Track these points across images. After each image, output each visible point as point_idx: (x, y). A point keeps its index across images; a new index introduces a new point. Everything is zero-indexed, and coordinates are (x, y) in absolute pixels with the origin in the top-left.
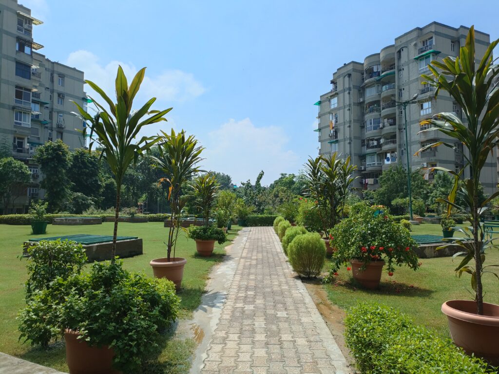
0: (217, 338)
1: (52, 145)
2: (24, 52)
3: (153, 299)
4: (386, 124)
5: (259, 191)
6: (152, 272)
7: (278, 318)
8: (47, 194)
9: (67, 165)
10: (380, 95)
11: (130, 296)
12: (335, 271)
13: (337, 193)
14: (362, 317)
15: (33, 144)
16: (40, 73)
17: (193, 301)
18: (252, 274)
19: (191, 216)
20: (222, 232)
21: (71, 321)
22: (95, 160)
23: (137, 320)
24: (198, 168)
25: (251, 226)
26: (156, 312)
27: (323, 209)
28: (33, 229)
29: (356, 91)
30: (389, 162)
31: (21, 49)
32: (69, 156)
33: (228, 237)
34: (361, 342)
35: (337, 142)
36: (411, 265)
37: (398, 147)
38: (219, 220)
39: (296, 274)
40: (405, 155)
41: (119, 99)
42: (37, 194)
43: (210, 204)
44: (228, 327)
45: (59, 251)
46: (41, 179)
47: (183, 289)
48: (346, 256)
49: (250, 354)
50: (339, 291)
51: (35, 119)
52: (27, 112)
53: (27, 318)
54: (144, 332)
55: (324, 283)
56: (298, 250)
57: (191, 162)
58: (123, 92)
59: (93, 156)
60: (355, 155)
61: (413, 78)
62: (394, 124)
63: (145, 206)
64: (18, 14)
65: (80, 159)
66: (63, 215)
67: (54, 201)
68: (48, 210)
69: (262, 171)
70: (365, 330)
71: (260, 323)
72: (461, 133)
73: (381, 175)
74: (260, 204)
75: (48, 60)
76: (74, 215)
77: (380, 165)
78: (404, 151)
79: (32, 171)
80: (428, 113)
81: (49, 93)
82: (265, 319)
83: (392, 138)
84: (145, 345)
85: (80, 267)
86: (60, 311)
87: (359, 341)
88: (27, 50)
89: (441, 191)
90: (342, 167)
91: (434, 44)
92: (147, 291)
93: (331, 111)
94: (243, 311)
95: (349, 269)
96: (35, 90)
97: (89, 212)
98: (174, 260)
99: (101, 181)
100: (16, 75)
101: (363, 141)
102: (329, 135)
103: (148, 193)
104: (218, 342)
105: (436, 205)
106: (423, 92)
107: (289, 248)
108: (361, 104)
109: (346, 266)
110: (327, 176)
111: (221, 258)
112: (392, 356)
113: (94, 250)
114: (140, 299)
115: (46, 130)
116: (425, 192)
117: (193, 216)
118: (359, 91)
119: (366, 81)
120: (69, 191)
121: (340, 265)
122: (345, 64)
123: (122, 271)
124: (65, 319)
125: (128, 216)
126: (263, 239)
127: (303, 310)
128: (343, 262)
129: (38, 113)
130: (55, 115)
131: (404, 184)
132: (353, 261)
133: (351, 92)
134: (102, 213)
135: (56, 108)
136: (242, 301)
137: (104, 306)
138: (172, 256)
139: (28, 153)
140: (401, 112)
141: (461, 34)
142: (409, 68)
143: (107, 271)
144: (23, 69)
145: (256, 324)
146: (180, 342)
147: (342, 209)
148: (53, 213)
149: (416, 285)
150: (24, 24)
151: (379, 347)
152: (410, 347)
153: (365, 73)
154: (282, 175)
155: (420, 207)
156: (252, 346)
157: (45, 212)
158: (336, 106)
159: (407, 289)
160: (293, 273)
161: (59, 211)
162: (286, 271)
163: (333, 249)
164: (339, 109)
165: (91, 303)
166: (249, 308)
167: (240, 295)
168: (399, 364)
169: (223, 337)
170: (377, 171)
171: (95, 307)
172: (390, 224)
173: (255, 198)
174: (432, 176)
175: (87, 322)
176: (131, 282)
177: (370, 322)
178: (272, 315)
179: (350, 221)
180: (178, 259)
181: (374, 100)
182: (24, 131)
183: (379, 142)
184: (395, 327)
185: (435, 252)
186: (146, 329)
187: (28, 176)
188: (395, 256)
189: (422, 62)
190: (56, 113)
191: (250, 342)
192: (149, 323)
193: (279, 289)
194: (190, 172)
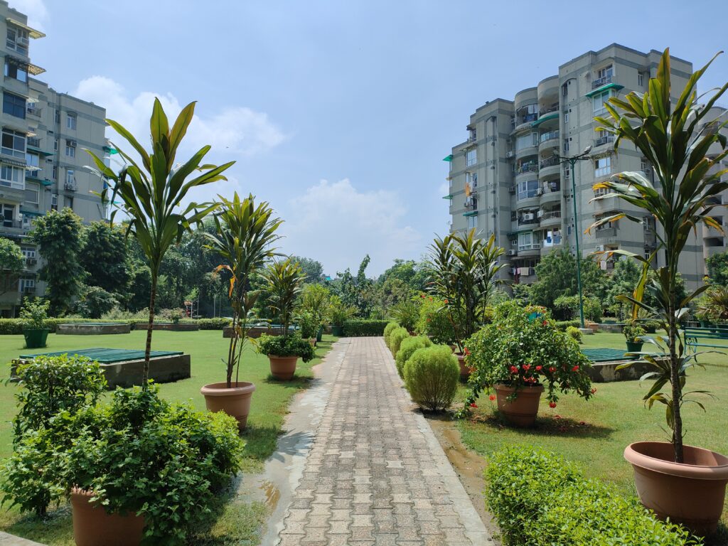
0: (298, 500)
1: (58, 217)
2: (15, 77)
3: (204, 444)
4: (546, 189)
5: (362, 285)
6: (204, 402)
7: (389, 470)
8: (48, 289)
9: (79, 246)
10: (537, 147)
11: (170, 438)
12: (472, 401)
13: (475, 288)
14: (510, 466)
15: (27, 214)
16: (40, 110)
17: (265, 447)
18: (352, 406)
19: (262, 321)
20: (309, 345)
21: (81, 477)
22: (120, 239)
23: (179, 474)
24: (273, 250)
25: (351, 336)
26: (208, 461)
27: (455, 311)
28: (26, 340)
29: (504, 141)
30: (551, 244)
31: (12, 74)
32: (82, 234)
33: (317, 352)
34: (508, 503)
35: (476, 214)
36: (582, 392)
37: (562, 222)
38: (304, 328)
39: (416, 406)
40: (573, 234)
41: (156, 148)
42: (34, 289)
43: (290, 304)
44: (316, 484)
45: (65, 372)
46: (39, 266)
47: (250, 428)
48: (489, 379)
49: (347, 523)
50: (478, 430)
51: (32, 178)
52: (19, 166)
53: (14, 471)
54: (191, 491)
55: (456, 418)
56: (418, 370)
57: (263, 242)
58: (162, 137)
59: (118, 232)
60: (502, 233)
61: (585, 123)
62: (558, 189)
63: (195, 307)
64: (8, 23)
65: (98, 236)
66: (72, 319)
67: (59, 298)
68: (51, 313)
69: (368, 256)
70: (513, 485)
71: (362, 477)
72: (651, 202)
73: (540, 262)
74: (364, 305)
75: (51, 91)
76: (89, 320)
77: (538, 248)
78: (572, 228)
79: (26, 254)
80: (605, 174)
81: (52, 139)
82: (370, 472)
83: (554, 209)
84: (192, 511)
85: (96, 396)
86: (64, 461)
87: (505, 502)
88: (21, 75)
89: (624, 286)
90: (483, 250)
91: (614, 75)
92: (196, 431)
93: (468, 169)
94: (338, 461)
95: (492, 399)
96: (31, 134)
97: (110, 316)
98: (237, 385)
99: (130, 270)
100: (4, 112)
101: (513, 214)
102: (465, 204)
103: (200, 287)
104: (300, 506)
105: (617, 305)
106: (599, 144)
107: (405, 367)
108: (510, 160)
109: (488, 393)
110: (461, 263)
111: (307, 382)
112: (551, 522)
113: (118, 371)
114: (184, 442)
115: (48, 193)
116: (602, 287)
117: (264, 321)
118: (508, 141)
119: (518, 128)
120: (81, 285)
121: (480, 392)
122: (487, 103)
123: (158, 402)
124: (71, 473)
125: (170, 322)
126: (369, 356)
127: (427, 458)
128: (483, 388)
129: (37, 168)
130: (61, 171)
131: (572, 276)
132: (498, 386)
133: (496, 143)
134: (130, 317)
135: (64, 161)
136: (336, 446)
137: (131, 454)
138: (233, 380)
139: (21, 227)
140: (568, 172)
141: (652, 61)
142: (578, 109)
143: (136, 401)
144: (15, 104)
145: (358, 478)
146: (244, 507)
147: (483, 311)
148: (57, 317)
149: (588, 421)
150: (16, 37)
151: (533, 510)
152: (579, 509)
153: (516, 115)
154: (397, 261)
155: (594, 309)
156: (351, 511)
157: (45, 315)
158: (475, 162)
159: (575, 427)
160: (411, 404)
161: (66, 314)
162: (402, 401)
163: (469, 370)
164: (479, 166)
165: (111, 449)
166: (347, 455)
167: (334, 436)
168: (562, 534)
169: (308, 498)
170: (533, 257)
171: (118, 455)
172: (552, 333)
173: (358, 295)
174: (611, 264)
175: (105, 477)
176: (172, 418)
177: (522, 475)
178: (380, 465)
179: (495, 328)
180: (243, 385)
181: (529, 154)
182: (14, 195)
183: (535, 215)
184: (557, 481)
185: (615, 374)
186: (193, 487)
187: (20, 262)
188: (559, 379)
189: (597, 101)
190: (63, 168)
191: (348, 506)
192: (197, 478)
193: (391, 427)
194: (262, 257)
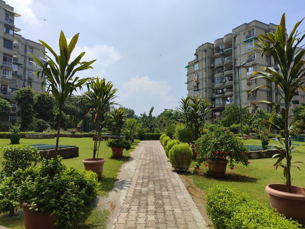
0: (123, 209)
1: (25, 90)
2: (9, 33)
3: (82, 184)
4: (227, 80)
5: (151, 119)
6: (83, 167)
7: (163, 196)
8: (21, 120)
9: (34, 102)
10: (223, 63)
11: (66, 181)
12: (198, 167)
13: (199, 119)
14: (217, 195)
15: (13, 89)
16: (18, 46)
17: (109, 186)
18: (146, 169)
20: (128, 143)
21: (25, 198)
22: (51, 100)
23: (70, 197)
24: (113, 102)
25: (146, 140)
26: (83, 192)
27: (190, 129)
28: (11, 141)
29: (209, 60)
30: (229, 103)
31: (7, 31)
32: (35, 97)
33: (132, 146)
34: (216, 211)
35: (198, 90)
36: (244, 163)
37: (234, 94)
38: (126, 136)
39: (173, 169)
40: (238, 98)
41: (61, 53)
42: (15, 120)
43: (121, 126)
44: (131, 202)
45: (22, 152)
46: (17, 110)
47: (103, 178)
48: (205, 157)
49: (145, 219)
50: (201, 179)
51: (15, 74)
52: (10, 69)
54: (75, 205)
55: (191, 174)
56: (175, 153)
57: (109, 98)
58: (64, 48)
59: (50, 97)
60: (209, 98)
61: (243, 53)
62: (232, 80)
63: (81, 128)
64: (6, 11)
65: (42, 98)
66: (31, 132)
67: (25, 124)
68: (21, 130)
69: (153, 107)
70: (219, 203)
71: (151, 199)
72: (278, 79)
73: (224, 110)
74: (151, 127)
75: (23, 38)
76: (37, 133)
77: (224, 104)
78: (237, 96)
79: (12, 106)
80: (251, 74)
81: (23, 58)
82: (154, 197)
83: (230, 88)
84: (75, 214)
85: (36, 163)
86: (18, 191)
88: (11, 32)
89: (259, 120)
90: (202, 104)
91: (255, 33)
92: (78, 178)
93: (195, 72)
94: (141, 192)
95: (206, 166)
96: (14, 56)
97: (47, 131)
98: (98, 159)
99: (55, 112)
100: (4, 47)
101: (214, 90)
102: (194, 86)
103: (83, 120)
104: (124, 211)
105: (256, 128)
106: (249, 61)
107: (169, 153)
108: (212, 68)
109: (205, 164)
110: (193, 109)
111: (128, 159)
112: (238, 220)
113: (48, 153)
114: (73, 183)
115: (21, 80)
116: (250, 121)
117: (109, 132)
118: (211, 60)
119: (215, 55)
120: (35, 118)
121: (201, 163)
122: (203, 44)
123: (62, 165)
124: (22, 196)
125: (71, 134)
126: (154, 148)
127: (179, 191)
128: (203, 162)
129: (17, 70)
130: (27, 71)
131: (238, 116)
132: (209, 161)
133: (207, 61)
134: (55, 132)
135: (28, 67)
136: (140, 186)
137: (48, 188)
138: (96, 157)
139: (10, 94)
140: (236, 73)
141: (270, 28)
142: (240, 47)
143: (51, 165)
144: (8, 44)
145: (149, 199)
146: (100, 211)
147: (202, 129)
148: (24, 132)
149: (247, 175)
150: (9, 16)
151: (229, 214)
152: (250, 214)
153: (214, 49)
154: (165, 110)
155: (247, 129)
156: (146, 213)
157: (19, 130)
158: (198, 68)
159: (241, 178)
160: (172, 168)
161: (29, 130)
162: (168, 167)
163: (197, 154)
164: (199, 70)
165: (39, 186)
166: (145, 189)
167: (139, 182)
168: (243, 225)
169: (128, 208)
170: (222, 108)
171: (42, 189)
172: (232, 138)
173: (149, 123)
174: (253, 111)
175: (36, 198)
176: (68, 173)
177: (223, 198)
178: (159, 194)
179: (208, 136)
180: (100, 159)
181: (220, 65)
182: (7, 81)
183: (223, 91)
184: (239, 201)
185: (257, 156)
186: (76, 203)
187: (10, 108)
188: (235, 158)
189: (248, 44)
190: (28, 71)
191: (145, 211)
192: (78, 199)
193: (163, 178)
194: (108, 105)
